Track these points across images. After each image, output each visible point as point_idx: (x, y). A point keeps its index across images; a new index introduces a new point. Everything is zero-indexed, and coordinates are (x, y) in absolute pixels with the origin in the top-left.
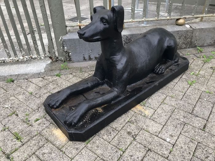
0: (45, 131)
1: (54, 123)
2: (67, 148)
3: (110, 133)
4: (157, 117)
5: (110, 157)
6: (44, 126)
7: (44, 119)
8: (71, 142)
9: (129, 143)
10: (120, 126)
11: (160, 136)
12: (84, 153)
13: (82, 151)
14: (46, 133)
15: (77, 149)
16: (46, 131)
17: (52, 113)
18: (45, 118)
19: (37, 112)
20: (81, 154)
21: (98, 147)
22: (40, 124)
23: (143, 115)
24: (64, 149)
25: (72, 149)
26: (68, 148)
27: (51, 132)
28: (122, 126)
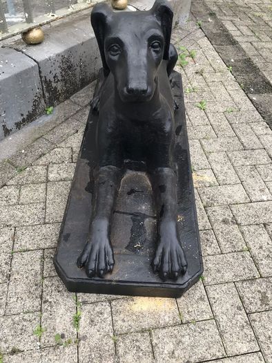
0: (120, 322)
1: (114, 296)
2: (188, 312)
3: (208, 240)
4: (224, 178)
5: (247, 271)
6: (106, 316)
7: (88, 307)
8: (182, 298)
9: (240, 235)
10: (204, 221)
11: (254, 200)
12: (217, 296)
13: (211, 295)
14: (126, 324)
15: (202, 299)
16: (124, 321)
17: (115, 283)
18: (85, 303)
19: (52, 307)
20: (214, 301)
21: (219, 271)
22: (92, 321)
23: (208, 185)
24: (187, 316)
25: (195, 306)
26: (190, 309)
27: (133, 314)
28: (206, 218)
